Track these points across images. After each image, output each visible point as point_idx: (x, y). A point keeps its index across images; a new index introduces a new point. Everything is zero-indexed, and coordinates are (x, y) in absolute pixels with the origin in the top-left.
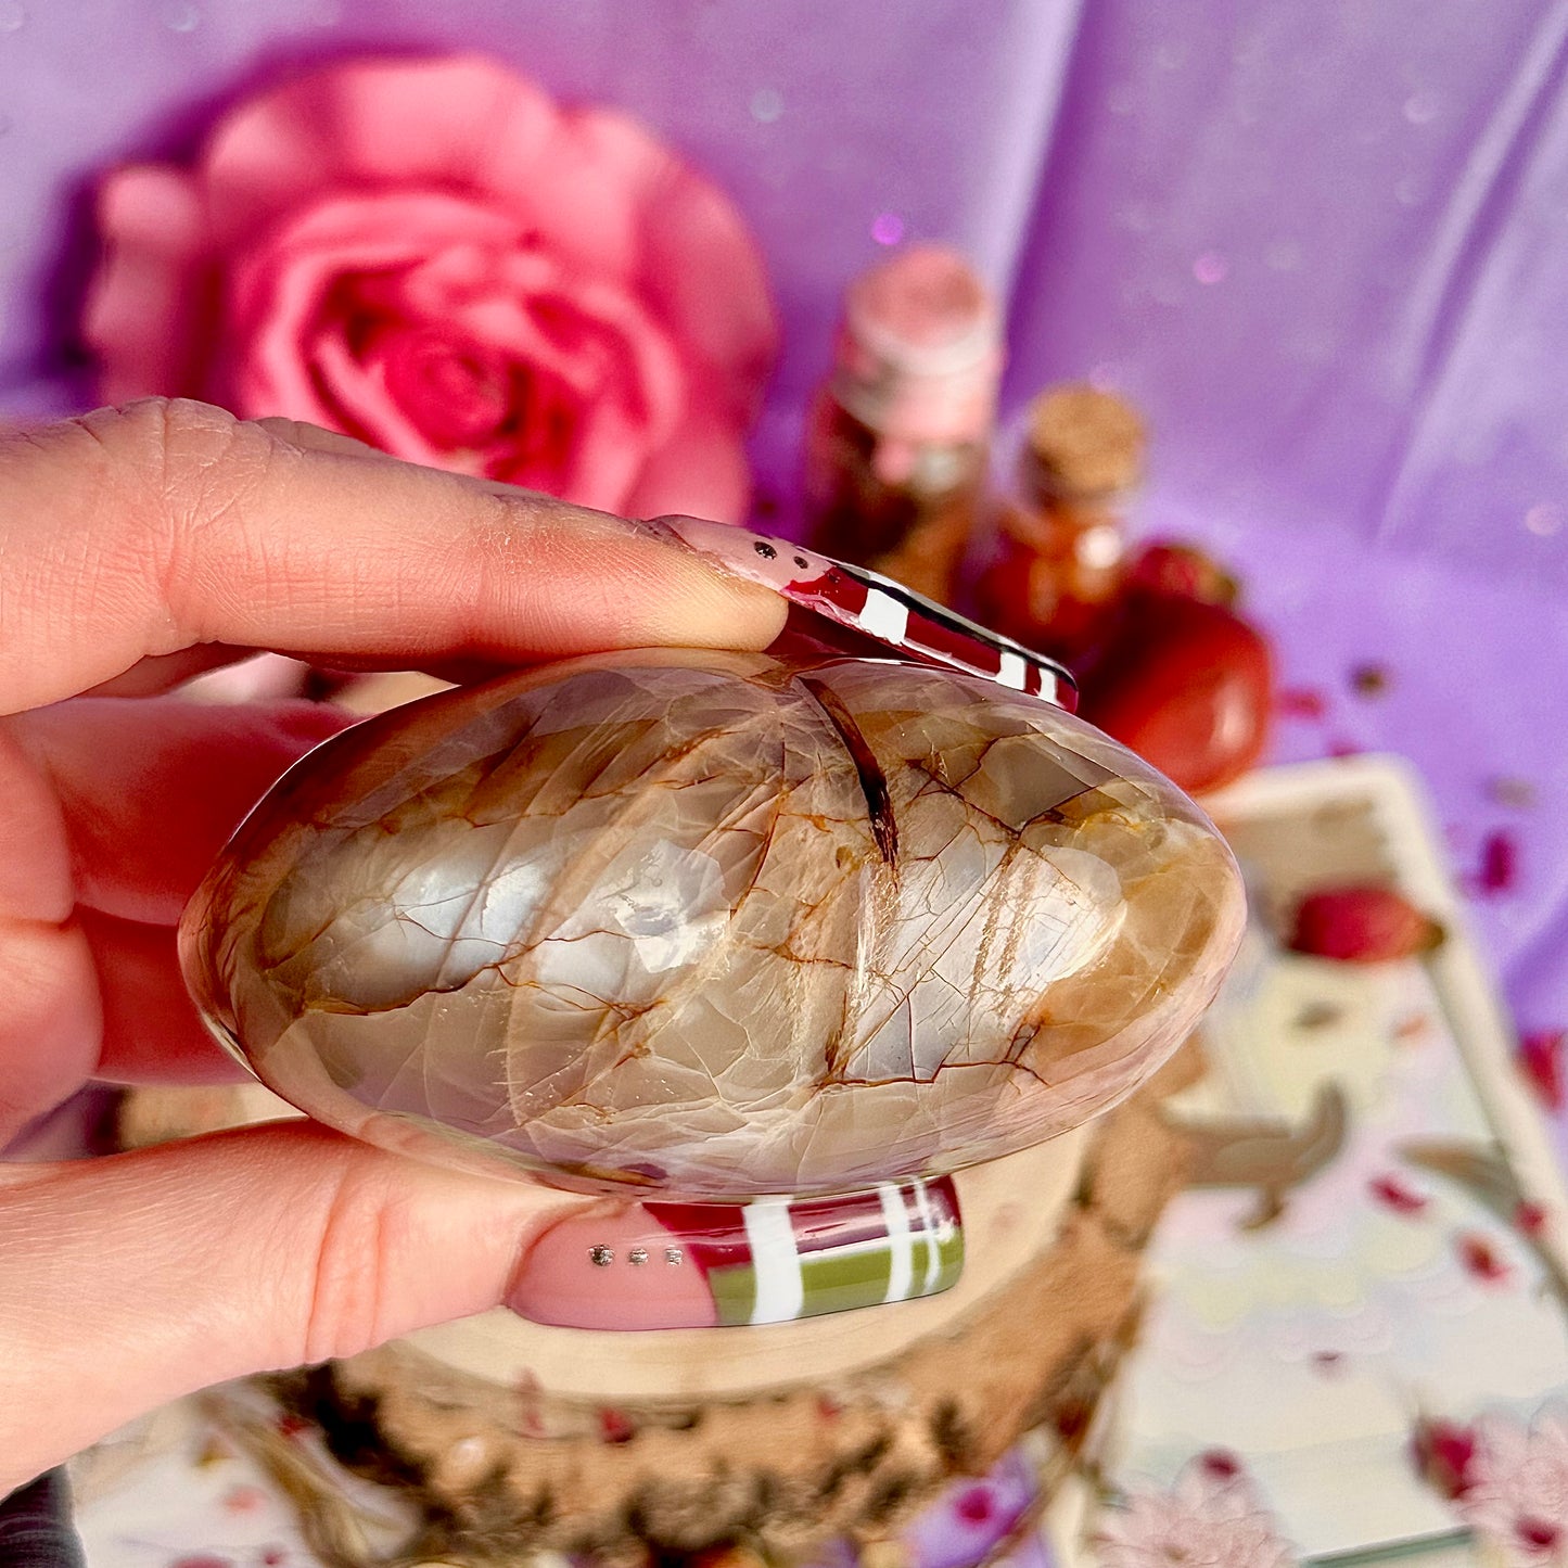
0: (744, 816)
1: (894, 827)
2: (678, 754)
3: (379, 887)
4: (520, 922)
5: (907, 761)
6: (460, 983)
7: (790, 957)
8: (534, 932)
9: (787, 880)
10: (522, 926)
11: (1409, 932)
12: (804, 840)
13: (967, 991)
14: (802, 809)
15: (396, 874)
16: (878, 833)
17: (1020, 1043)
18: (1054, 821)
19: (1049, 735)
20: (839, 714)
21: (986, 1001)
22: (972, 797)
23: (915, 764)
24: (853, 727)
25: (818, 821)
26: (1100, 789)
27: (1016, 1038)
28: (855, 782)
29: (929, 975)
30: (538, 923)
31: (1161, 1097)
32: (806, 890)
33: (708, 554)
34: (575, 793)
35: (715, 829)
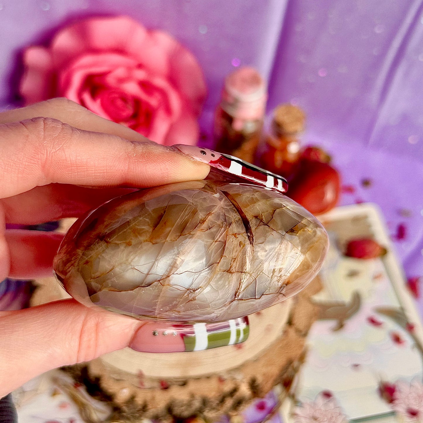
0: (220, 237)
1: (252, 235)
2: (203, 221)
3: (127, 260)
4: (166, 270)
5: (254, 216)
6: (149, 285)
7: (230, 273)
8: (170, 272)
9: (230, 252)
11: (378, 251)
12: (233, 241)
13: (271, 277)
14: (231, 233)
15: (132, 257)
16: (248, 236)
17: (282, 288)
18: (292, 232)
19: (288, 207)
20: (235, 203)
21: (275, 279)
22: (271, 226)
23: (256, 217)
24: (238, 207)
25: (235, 235)
26: (302, 222)
28: (241, 222)
29: (262, 273)
30: (171, 270)
31: (311, 295)
32: (234, 254)
33: (188, 155)
34: (179, 234)
35: (214, 241)
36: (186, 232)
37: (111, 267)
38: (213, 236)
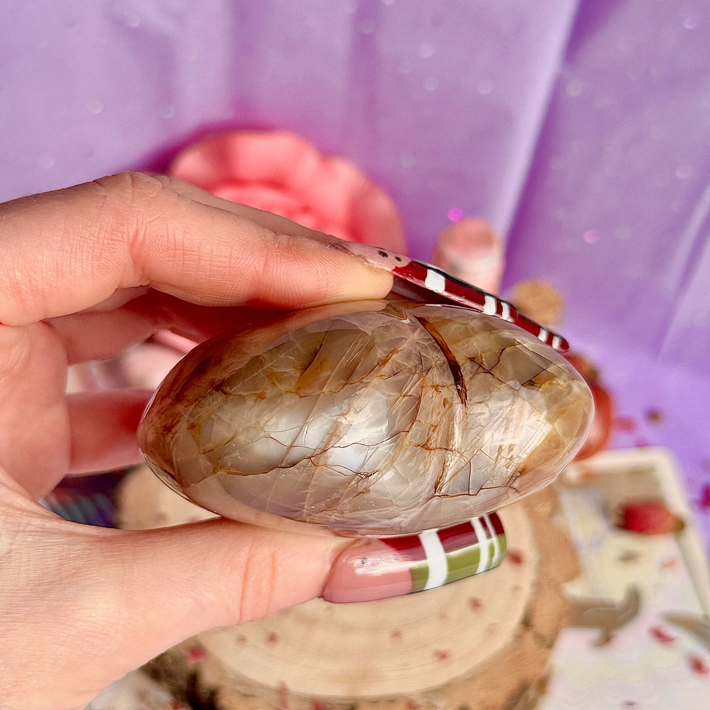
0: (411, 389)
1: (465, 389)
2: (383, 362)
3: (258, 423)
4: (321, 440)
5: (469, 358)
6: (293, 464)
7: (428, 449)
8: (328, 444)
9: (427, 414)
10: (322, 441)
12: (432, 397)
13: (495, 458)
14: (430, 384)
15: (266, 418)
16: (458, 390)
17: (514, 478)
18: (531, 385)
19: (525, 345)
20: (437, 336)
21: (502, 462)
22: (497, 374)
23: (472, 360)
24: (443, 342)
25: (436, 387)
26: (548, 370)
27: (512, 476)
28: (447, 368)
29: (479, 452)
30: (330, 440)
32: (434, 419)
33: (360, 256)
34: (344, 382)
35: (401, 396)
36: (355, 378)
37: (231, 435)
38: (399, 387)
